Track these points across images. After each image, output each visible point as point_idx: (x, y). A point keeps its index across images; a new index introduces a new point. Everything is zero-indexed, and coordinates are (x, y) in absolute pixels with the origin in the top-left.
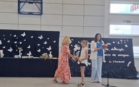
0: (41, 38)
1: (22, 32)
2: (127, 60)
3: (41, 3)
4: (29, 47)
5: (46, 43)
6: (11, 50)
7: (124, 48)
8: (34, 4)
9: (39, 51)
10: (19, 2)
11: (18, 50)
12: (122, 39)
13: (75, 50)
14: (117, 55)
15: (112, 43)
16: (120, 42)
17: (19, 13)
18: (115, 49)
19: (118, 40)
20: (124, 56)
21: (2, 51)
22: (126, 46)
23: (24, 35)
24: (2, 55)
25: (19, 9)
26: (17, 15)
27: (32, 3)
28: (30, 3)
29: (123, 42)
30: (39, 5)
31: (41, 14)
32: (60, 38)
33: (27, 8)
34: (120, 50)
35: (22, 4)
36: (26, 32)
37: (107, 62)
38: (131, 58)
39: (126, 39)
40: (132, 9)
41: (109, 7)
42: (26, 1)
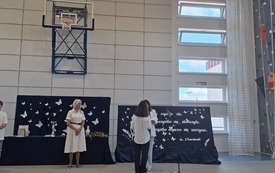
0: (84, 106)
1: (57, 98)
2: (204, 136)
3: (85, 58)
5: (91, 114)
6: (40, 125)
7: (199, 120)
8: (75, 60)
10: (54, 57)
11: (51, 125)
12: (197, 108)
14: (190, 130)
15: (182, 113)
16: (194, 112)
17: (54, 71)
18: (188, 121)
19: (192, 109)
20: (200, 131)
21: (27, 127)
22: (202, 117)
23: (59, 103)
24: (27, 132)
25: (53, 67)
26: (50, 74)
27: (72, 58)
28: (69, 58)
29: (198, 112)
30: (82, 61)
31: (85, 73)
32: (111, 106)
33: (65, 65)
34: (195, 123)
35: (57, 60)
36: (62, 98)
37: (177, 140)
38: (210, 134)
39: (201, 108)
40: (208, 67)
41: (177, 64)
42: (63, 56)
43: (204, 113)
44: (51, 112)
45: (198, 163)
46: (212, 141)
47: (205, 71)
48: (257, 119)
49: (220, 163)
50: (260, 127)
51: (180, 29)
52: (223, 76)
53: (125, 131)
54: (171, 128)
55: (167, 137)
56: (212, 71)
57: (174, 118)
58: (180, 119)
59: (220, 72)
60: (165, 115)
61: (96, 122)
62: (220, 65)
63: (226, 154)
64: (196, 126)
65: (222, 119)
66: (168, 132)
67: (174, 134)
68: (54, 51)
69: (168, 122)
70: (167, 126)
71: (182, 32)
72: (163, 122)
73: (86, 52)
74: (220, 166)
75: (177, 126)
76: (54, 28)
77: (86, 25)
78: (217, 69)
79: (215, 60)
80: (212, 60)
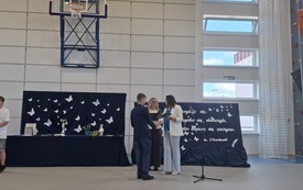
0: (97, 103)
1: (67, 95)
2: (231, 136)
3: (97, 50)
4: (78, 119)
5: (104, 112)
7: (226, 118)
8: (86, 52)
9: (94, 124)
10: (63, 49)
11: (61, 123)
12: (224, 105)
14: (215, 129)
15: (207, 110)
16: (220, 109)
17: (63, 65)
18: (213, 120)
19: (217, 106)
20: (227, 130)
21: (35, 125)
22: (230, 115)
23: (70, 99)
24: (36, 131)
25: (62, 59)
26: (59, 68)
27: (83, 50)
28: (79, 50)
29: (225, 109)
30: (94, 53)
31: (97, 66)
32: (127, 104)
33: (75, 58)
34: (221, 121)
35: (67, 52)
36: (73, 94)
37: (201, 141)
38: (238, 133)
39: (228, 105)
40: (237, 59)
41: (201, 57)
42: (73, 48)
43: (231, 111)
44: (61, 110)
45: (224, 165)
46: (240, 142)
47: (232, 64)
48: (292, 119)
49: (249, 166)
50: (296, 127)
51: (205, 16)
52: (254, 69)
54: (194, 128)
55: (188, 137)
56: (241, 64)
57: (197, 116)
58: (204, 117)
59: (251, 64)
60: (187, 112)
61: (110, 121)
62: (251, 57)
63: (256, 156)
64: (223, 125)
65: (252, 118)
66: (190, 131)
67: (197, 134)
68: (62, 42)
69: (190, 120)
71: (207, 19)
72: (186, 121)
73: (98, 43)
74: (249, 169)
75: (200, 125)
76: (62, 16)
77: (98, 12)
78: (247, 62)
79: (245, 51)
80: (241, 51)
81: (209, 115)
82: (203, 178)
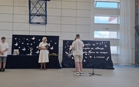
1: (32, 36)
2: (106, 56)
3: (46, 16)
6: (24, 49)
7: (104, 47)
8: (41, 17)
10: (30, 15)
11: (30, 49)
12: (103, 41)
13: (70, 49)
14: (99, 52)
15: (96, 44)
17: (30, 23)
18: (98, 48)
19: (100, 42)
20: (104, 53)
21: (18, 50)
22: (106, 46)
23: (34, 39)
24: (18, 53)
25: (30, 20)
26: (29, 24)
27: (39, 16)
28: (38, 16)
29: (104, 43)
30: (44, 17)
31: (46, 23)
32: (59, 41)
33: (36, 19)
34: (102, 49)
35: (32, 17)
36: (35, 36)
37: (93, 57)
38: (109, 54)
39: (105, 41)
40: (110, 20)
41: (94, 19)
42: (35, 15)
43: (107, 44)
44: (30, 44)
45: (103, 68)
46: (110, 58)
47: (108, 23)
48: (134, 47)
49: (114, 69)
50: (136, 51)
52: (117, 25)
53: (66, 53)
54: (89, 52)
55: (87, 56)
58: (94, 47)
59: (116, 23)
60: (87, 45)
61: (52, 48)
62: (116, 19)
63: (117, 64)
64: (103, 51)
65: (116, 47)
66: (88, 53)
67: (91, 54)
68: (30, 12)
69: (88, 48)
70: (87, 51)
71: (97, 1)
72: (86, 49)
73: (46, 13)
75: (93, 51)
78: (115, 21)
79: (114, 17)
80: (112, 17)
81: (96, 46)
82: (93, 74)
